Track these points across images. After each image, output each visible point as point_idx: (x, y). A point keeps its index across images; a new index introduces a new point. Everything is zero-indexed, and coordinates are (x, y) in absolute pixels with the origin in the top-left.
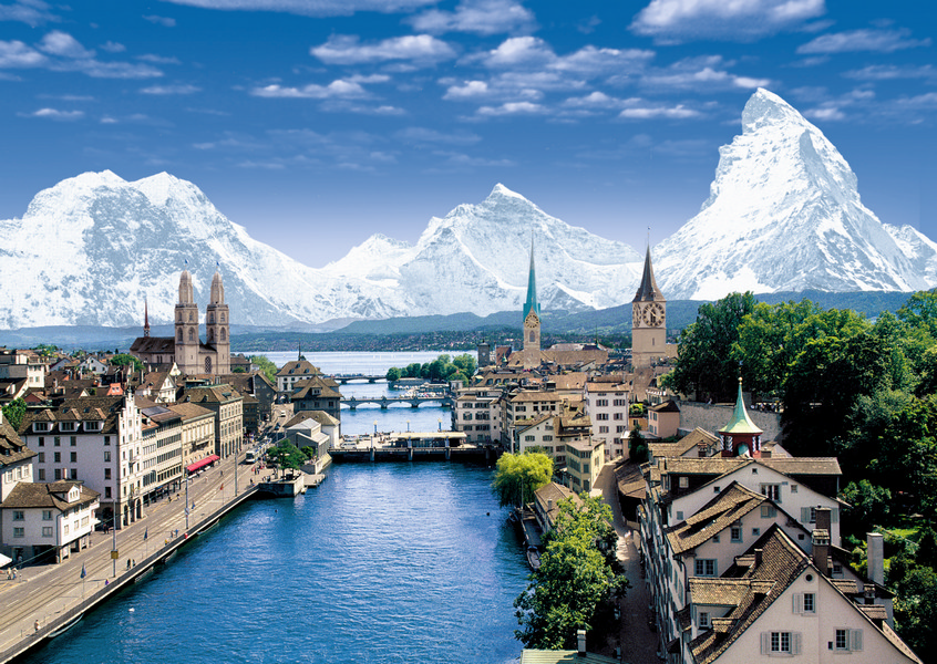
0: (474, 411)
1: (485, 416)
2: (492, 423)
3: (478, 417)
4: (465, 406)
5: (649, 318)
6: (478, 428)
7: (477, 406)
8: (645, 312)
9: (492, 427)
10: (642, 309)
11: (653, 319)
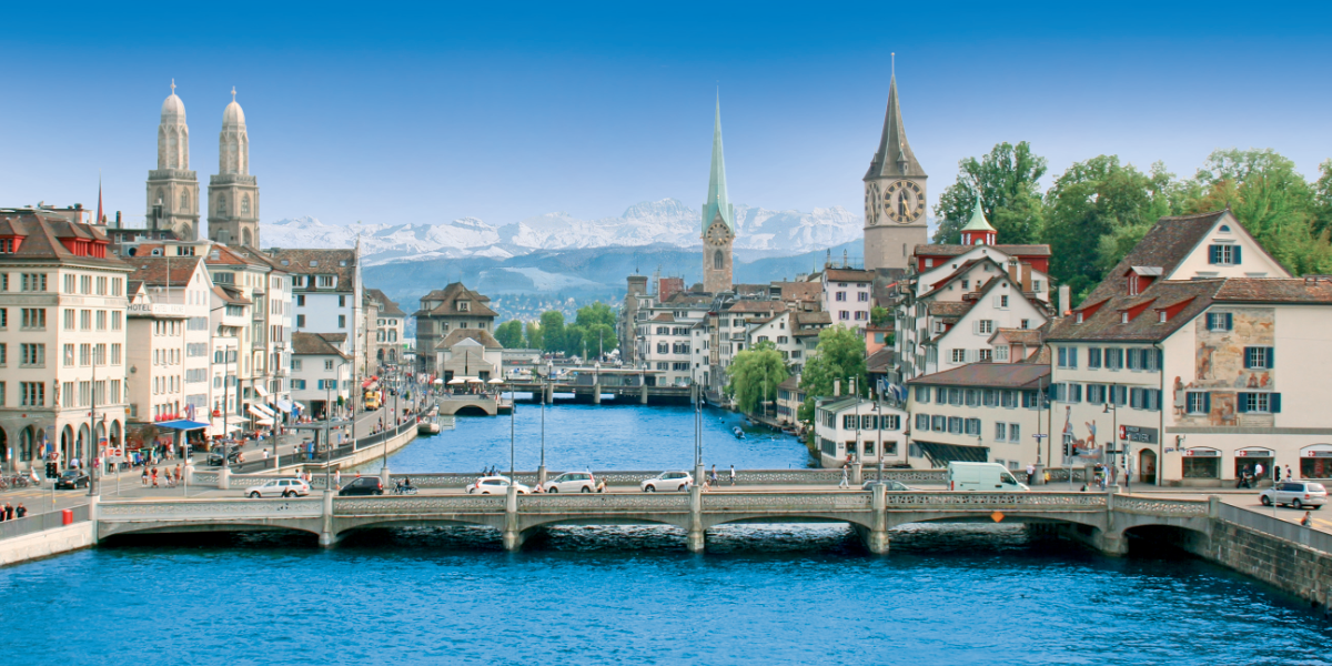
0: (671, 340)
1: (685, 349)
2: (694, 358)
3: (676, 349)
4: (659, 331)
5: (895, 208)
6: (677, 366)
7: (676, 331)
8: (888, 197)
9: (693, 366)
10: (883, 190)
11: (902, 208)
